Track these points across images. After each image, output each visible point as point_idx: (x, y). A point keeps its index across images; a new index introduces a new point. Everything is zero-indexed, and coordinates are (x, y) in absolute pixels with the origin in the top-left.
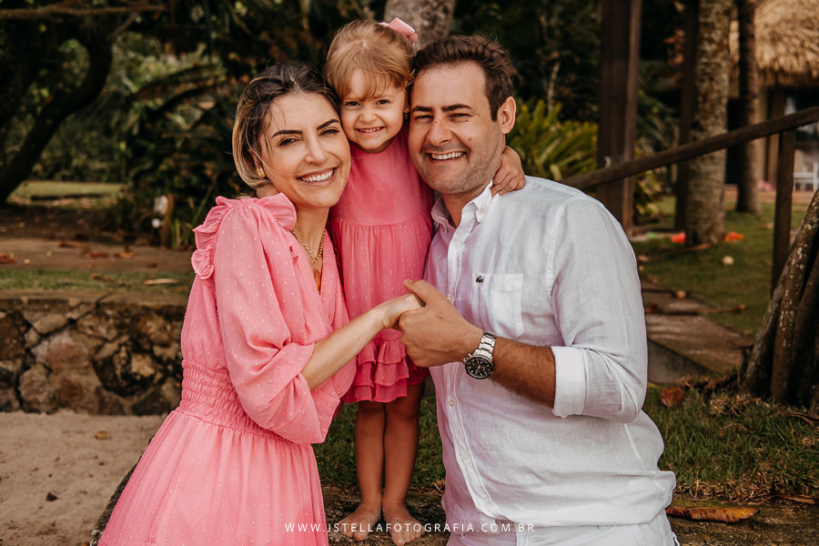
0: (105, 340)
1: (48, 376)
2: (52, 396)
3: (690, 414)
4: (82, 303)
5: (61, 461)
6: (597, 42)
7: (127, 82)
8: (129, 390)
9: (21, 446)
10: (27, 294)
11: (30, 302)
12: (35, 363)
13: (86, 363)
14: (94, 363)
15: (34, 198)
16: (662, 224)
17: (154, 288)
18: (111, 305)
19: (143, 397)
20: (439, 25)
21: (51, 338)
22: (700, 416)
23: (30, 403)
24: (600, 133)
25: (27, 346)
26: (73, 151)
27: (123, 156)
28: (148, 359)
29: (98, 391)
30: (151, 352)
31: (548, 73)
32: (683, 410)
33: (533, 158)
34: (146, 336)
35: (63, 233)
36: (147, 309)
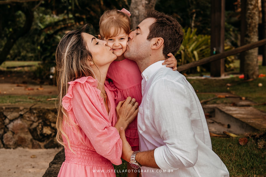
0: (34, 122)
1: (13, 135)
2: (15, 142)
3: (251, 148)
4: (25, 108)
5: (19, 167)
6: (210, 5)
7: (40, 25)
8: (43, 139)
9: (4, 161)
10: (5, 106)
11: (6, 108)
12: (8, 130)
13: (27, 130)
14: (30, 130)
15: (8, 68)
16: (235, 71)
17: (51, 102)
18: (35, 109)
19: (48, 142)
20: (152, 3)
21: (14, 121)
22: (254, 149)
23: (7, 145)
24: (211, 39)
25: (5, 124)
26: (21, 50)
27: (39, 51)
28: (49, 128)
29: (31, 140)
30: (50, 126)
31: (192, 17)
32: (247, 146)
33: (187, 49)
34: (48, 120)
35: (18, 81)
36: (48, 110)
